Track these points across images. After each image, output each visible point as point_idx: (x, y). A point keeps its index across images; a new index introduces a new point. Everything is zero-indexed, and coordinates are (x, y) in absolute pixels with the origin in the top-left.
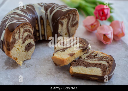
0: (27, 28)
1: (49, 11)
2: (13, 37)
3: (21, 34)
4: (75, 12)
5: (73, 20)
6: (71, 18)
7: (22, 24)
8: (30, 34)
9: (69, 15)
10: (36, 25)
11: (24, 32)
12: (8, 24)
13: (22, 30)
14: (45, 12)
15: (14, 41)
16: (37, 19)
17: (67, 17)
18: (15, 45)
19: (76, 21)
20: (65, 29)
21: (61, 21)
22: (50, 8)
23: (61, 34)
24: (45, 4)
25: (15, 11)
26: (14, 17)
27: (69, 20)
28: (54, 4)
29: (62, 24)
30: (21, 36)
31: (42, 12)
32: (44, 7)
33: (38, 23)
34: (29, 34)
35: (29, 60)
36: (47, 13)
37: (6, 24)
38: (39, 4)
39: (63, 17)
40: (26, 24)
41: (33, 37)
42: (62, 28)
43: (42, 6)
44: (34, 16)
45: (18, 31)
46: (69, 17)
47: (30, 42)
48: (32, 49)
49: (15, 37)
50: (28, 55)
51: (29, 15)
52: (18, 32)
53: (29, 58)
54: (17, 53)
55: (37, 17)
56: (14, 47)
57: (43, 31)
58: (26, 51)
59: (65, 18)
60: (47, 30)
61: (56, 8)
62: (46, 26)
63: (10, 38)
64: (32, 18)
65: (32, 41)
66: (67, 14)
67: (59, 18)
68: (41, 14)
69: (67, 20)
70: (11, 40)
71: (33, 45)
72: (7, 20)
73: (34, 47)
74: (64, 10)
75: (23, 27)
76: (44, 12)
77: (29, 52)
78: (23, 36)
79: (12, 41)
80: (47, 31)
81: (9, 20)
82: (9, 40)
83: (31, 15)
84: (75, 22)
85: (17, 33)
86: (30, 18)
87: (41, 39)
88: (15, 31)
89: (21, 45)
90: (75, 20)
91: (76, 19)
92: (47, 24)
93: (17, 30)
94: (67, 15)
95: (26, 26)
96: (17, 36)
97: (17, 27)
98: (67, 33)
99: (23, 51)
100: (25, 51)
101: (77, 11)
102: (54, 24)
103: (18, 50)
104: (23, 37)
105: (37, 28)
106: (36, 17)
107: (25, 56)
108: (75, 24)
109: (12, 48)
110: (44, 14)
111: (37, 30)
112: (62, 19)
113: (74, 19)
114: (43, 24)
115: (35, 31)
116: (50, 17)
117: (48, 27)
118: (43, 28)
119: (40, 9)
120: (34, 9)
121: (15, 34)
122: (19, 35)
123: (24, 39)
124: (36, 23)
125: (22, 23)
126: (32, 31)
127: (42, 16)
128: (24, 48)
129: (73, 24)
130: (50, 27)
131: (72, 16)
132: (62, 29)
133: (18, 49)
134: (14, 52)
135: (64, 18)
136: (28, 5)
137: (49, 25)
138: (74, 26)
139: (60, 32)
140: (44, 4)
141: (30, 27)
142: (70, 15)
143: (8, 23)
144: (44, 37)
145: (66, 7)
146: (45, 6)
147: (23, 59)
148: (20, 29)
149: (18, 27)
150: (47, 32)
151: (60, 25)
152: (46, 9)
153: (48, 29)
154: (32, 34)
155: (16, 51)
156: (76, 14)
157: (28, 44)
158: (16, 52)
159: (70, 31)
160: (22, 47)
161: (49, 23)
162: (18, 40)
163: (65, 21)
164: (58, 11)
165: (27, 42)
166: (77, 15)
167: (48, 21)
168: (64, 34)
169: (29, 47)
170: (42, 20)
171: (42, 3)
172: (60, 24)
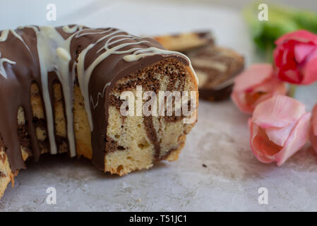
1: (82, 56)
4: (177, 67)
6: (163, 87)
9: (150, 77)
10: (35, 101)
14: (68, 57)
16: (37, 81)
20: (139, 126)
21: (117, 95)
22: (91, 46)
24: (84, 28)
28: (114, 30)
31: (58, 57)
32: (74, 39)
33: (40, 94)
36: (75, 63)
39: (123, 82)
42: (123, 122)
43: (66, 36)
44: (24, 71)
46: (150, 83)
51: (4, 63)
55: (35, 75)
57: (61, 124)
59: (135, 87)
60: (74, 123)
61: (110, 47)
62: (73, 110)
67: (109, 84)
68: (54, 63)
74: (131, 58)
76: (65, 59)
80: (77, 125)
83: (14, 63)
87: (54, 150)
92: (73, 101)
94: (143, 77)
98: (148, 140)
102: (97, 104)
105: (37, 112)
110: (66, 64)
112: (121, 89)
114: (63, 100)
115: (27, 122)
116: (85, 77)
117: (79, 112)
118: (60, 115)
119: (56, 46)
120: (34, 43)
124: (36, 95)
127: (55, 69)
130: (86, 114)
131: (164, 81)
135: (129, 85)
137: (82, 105)
139: (117, 136)
140: (78, 30)
142: (158, 77)
144: (64, 145)
146: (77, 37)
150: (75, 131)
152: (76, 48)
153: (78, 119)
156: (182, 76)
159: (159, 136)
161: (83, 98)
167: (80, 91)
170: (57, 87)
171: (71, 27)
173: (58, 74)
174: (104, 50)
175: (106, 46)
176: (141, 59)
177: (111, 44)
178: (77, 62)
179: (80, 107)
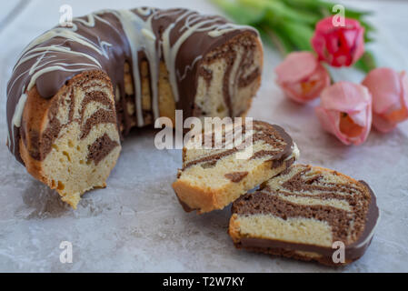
0: (97, 88)
1: (166, 35)
2: (52, 117)
3: (78, 107)
4: (250, 39)
5: (243, 66)
6: (239, 57)
7: (79, 75)
8: (105, 108)
9: (231, 49)
10: (127, 79)
11: (86, 102)
12: (35, 74)
13: (80, 95)
14: (153, 37)
15: (55, 131)
16: (129, 61)
17: (224, 55)
18: (56, 142)
19: (253, 68)
20: (219, 93)
21: (205, 66)
22: (172, 26)
23: (204, 109)
24: (156, 10)
25: (58, 32)
26: (54, 52)
27: (232, 64)
28: (185, 11)
29: (209, 77)
30: (76, 115)
31: (145, 38)
32: (153, 21)
33: (131, 72)
34: (101, 107)
35: (101, 191)
36: (160, 42)
37: (31, 73)
38: (135, 11)
39: (211, 55)
40: (92, 75)
41: (115, 117)
42: (208, 90)
43: (145, 18)
44: (119, 51)
45: (68, 98)
46: (230, 54)
47: (105, 135)
48: (110, 154)
49: (58, 117)
50: (96, 174)
51: (104, 46)
52: (68, 101)
53: (100, 184)
54: (62, 168)
55: (128, 54)
56: (54, 150)
57: (146, 99)
58: (93, 162)
59: (219, 58)
60: (159, 95)
61: (191, 26)
62: (158, 84)
63: (42, 119)
64: (112, 55)
65: (112, 131)
66: (223, 46)
67: (200, 57)
68: (141, 43)
69: (224, 66)
70: (45, 125)
71: (115, 144)
72: (34, 60)
73: (119, 149)
74: (215, 34)
75: (84, 85)
76: (151, 39)
77: (102, 164)
78: (81, 112)
79: (48, 129)
80: (161, 98)
81: (39, 60)
82: (40, 125)
83: (110, 45)
84: (248, 72)
85: (65, 103)
86: (107, 56)
87: (141, 122)
88: (59, 96)
89: (76, 143)
90: (249, 66)
91: (252, 62)
92: (159, 76)
93: (65, 95)
94: (225, 50)
95: (92, 82)
96: (63, 114)
97: (63, 83)
99: (81, 162)
100: (88, 163)
101: (256, 35)
102: (184, 76)
103: (65, 158)
104: (82, 118)
105: (128, 89)
106: (124, 53)
107: (90, 178)
108: (249, 78)
109: (48, 150)
110: (152, 43)
111: (127, 96)
112: (209, 61)
113: (246, 61)
114: (149, 77)
115: (121, 98)
116: (171, 54)
117: (164, 86)
118: (146, 90)
119: (138, 27)
120: (120, 26)
121: (56, 106)
122: (71, 111)
123: (87, 123)
124: (127, 73)
125: (80, 72)
126: (111, 97)
127: (143, 48)
128: (86, 152)
129: (245, 76)
130: (171, 87)
131: (239, 51)
132: (208, 93)
133: (65, 153)
134: (52, 166)
135: (215, 57)
136: (102, 13)
137: (167, 79)
138: (245, 85)
139: (202, 103)
140: (152, 13)
141: (107, 86)
142: (236, 48)
143: (36, 71)
144: (149, 117)
145: (222, 22)
146: (156, 18)
147: (81, 188)
148: (72, 92)
149: (67, 83)
150: (159, 103)
151: (201, 81)
152: (158, 28)
153: (163, 92)
154: (110, 108)
155: (61, 160)
156: (253, 47)
157: (97, 140)
158: (59, 163)
159: (233, 101)
160: (78, 148)
161: (168, 73)
162: (65, 126)
163: (218, 68)
164: (195, 33)
165: (96, 133)
166: (257, 48)
167: (165, 67)
168: (215, 107)
169: (100, 148)
170: (144, 64)
171: (145, 9)
172: (201, 75)
173: (146, 52)
174: (186, 29)
175: (187, 25)
176: (224, 35)
177: (192, 22)
178: (162, 40)
179: (164, 81)
